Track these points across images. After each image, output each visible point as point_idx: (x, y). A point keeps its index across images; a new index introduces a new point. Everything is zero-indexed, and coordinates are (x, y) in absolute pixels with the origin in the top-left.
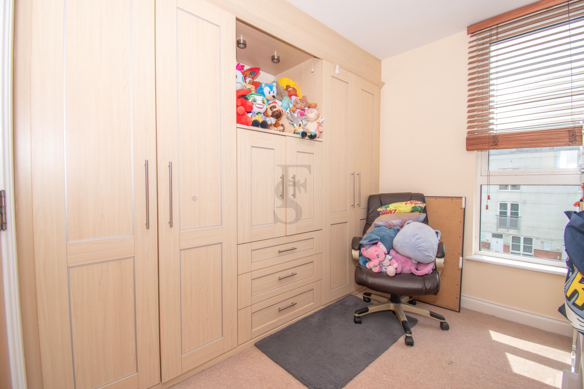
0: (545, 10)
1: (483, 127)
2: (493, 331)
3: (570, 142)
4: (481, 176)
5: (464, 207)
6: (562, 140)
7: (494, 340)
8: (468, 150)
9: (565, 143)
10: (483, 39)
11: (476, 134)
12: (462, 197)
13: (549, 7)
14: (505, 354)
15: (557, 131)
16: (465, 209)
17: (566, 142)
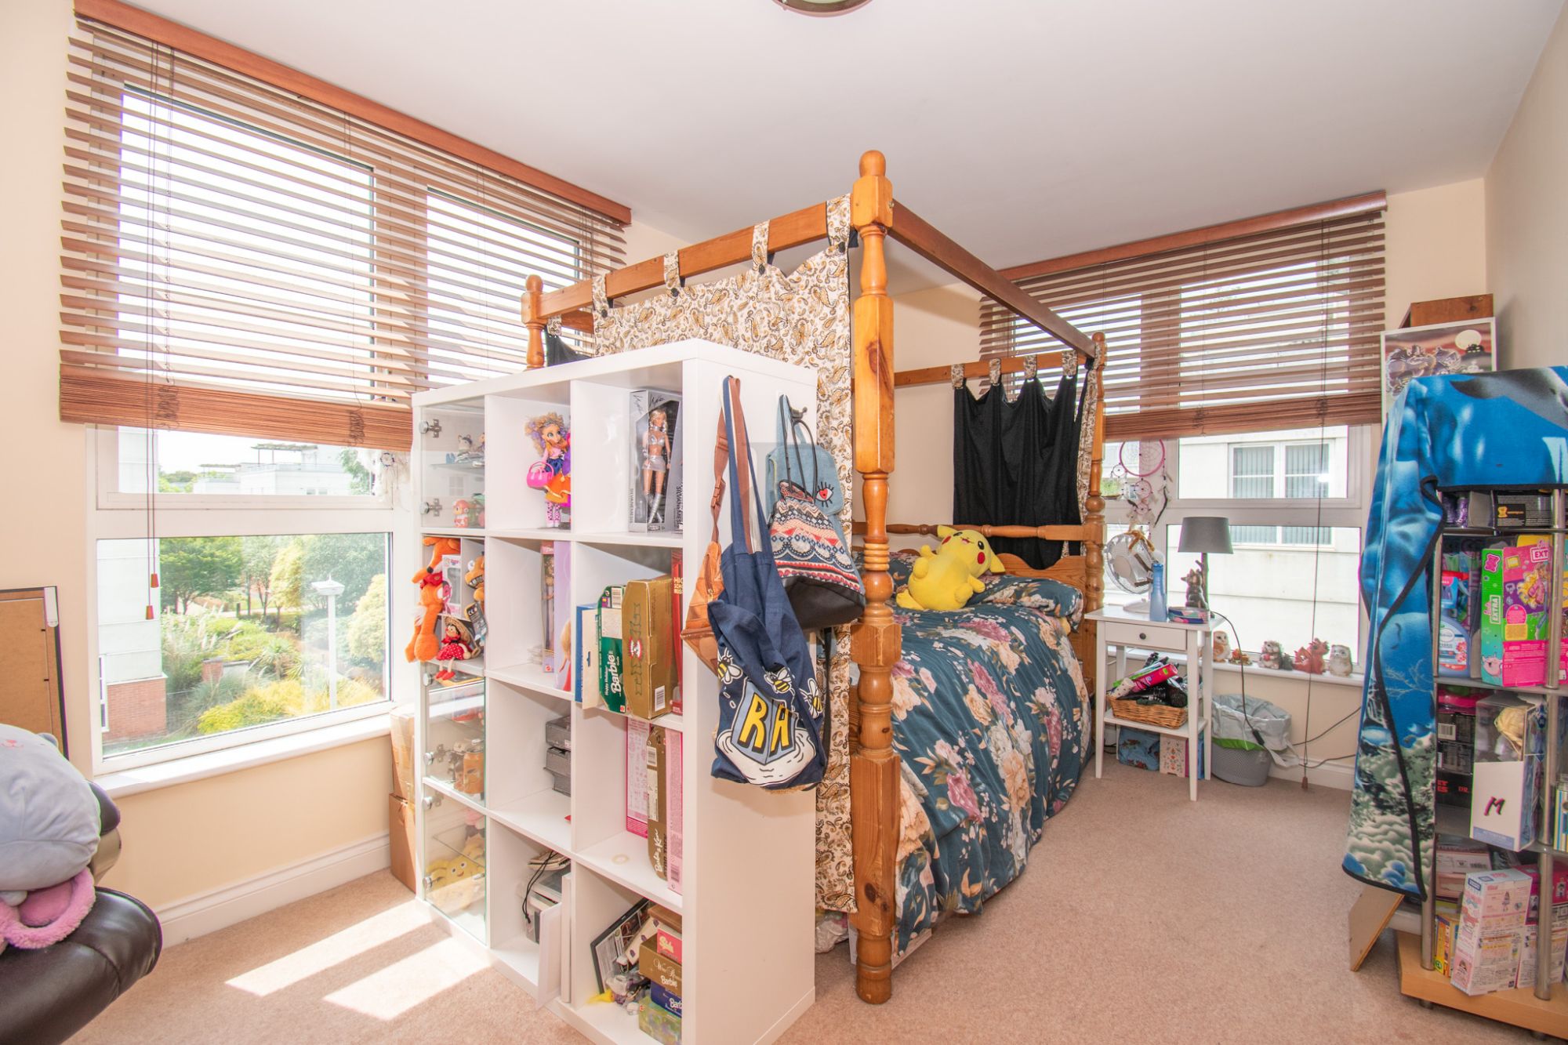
0: (295, 98)
1: (99, 347)
2: (235, 979)
3: (351, 436)
4: (97, 509)
5: (55, 625)
6: (335, 431)
7: (266, 996)
8: (64, 418)
9: (341, 439)
10: (104, 57)
11: (87, 365)
12: (42, 589)
13: (307, 98)
14: (327, 1002)
15: (326, 408)
16: (57, 629)
17: (343, 436)
